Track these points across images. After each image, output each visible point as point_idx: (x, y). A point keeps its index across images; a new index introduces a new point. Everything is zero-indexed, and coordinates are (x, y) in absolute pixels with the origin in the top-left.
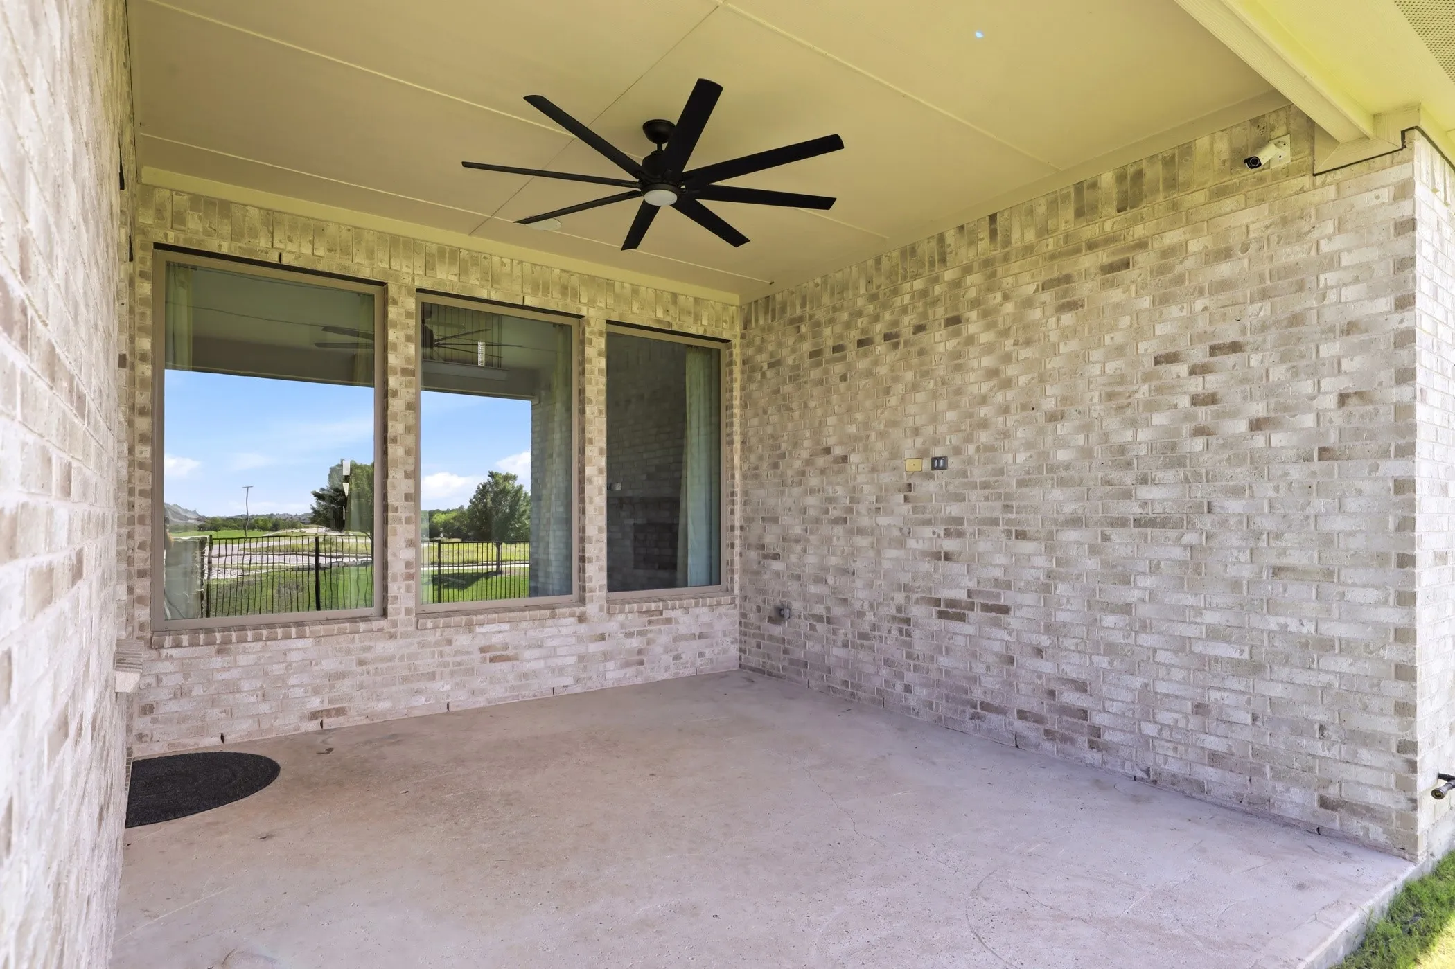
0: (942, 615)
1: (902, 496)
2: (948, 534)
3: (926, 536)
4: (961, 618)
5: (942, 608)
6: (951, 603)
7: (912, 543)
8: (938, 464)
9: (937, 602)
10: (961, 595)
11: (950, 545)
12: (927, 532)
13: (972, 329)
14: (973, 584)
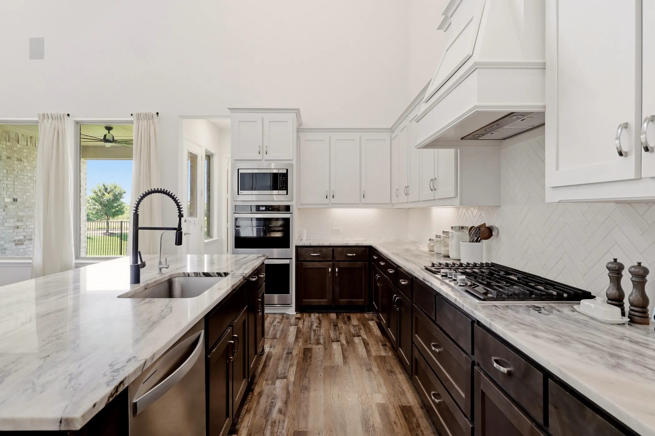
0: (16, 245)
1: (3, 209)
2: (18, 221)
3: (11, 223)
4: (22, 244)
5: (17, 242)
6: (18, 241)
7: (6, 224)
8: (15, 200)
9: (15, 241)
10: (22, 238)
11: (18, 224)
12: (12, 220)
13: (25, 164)
14: (25, 234)
